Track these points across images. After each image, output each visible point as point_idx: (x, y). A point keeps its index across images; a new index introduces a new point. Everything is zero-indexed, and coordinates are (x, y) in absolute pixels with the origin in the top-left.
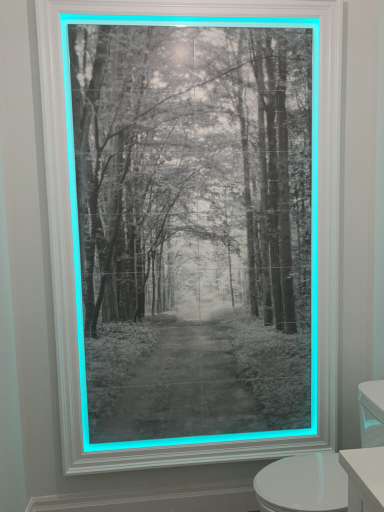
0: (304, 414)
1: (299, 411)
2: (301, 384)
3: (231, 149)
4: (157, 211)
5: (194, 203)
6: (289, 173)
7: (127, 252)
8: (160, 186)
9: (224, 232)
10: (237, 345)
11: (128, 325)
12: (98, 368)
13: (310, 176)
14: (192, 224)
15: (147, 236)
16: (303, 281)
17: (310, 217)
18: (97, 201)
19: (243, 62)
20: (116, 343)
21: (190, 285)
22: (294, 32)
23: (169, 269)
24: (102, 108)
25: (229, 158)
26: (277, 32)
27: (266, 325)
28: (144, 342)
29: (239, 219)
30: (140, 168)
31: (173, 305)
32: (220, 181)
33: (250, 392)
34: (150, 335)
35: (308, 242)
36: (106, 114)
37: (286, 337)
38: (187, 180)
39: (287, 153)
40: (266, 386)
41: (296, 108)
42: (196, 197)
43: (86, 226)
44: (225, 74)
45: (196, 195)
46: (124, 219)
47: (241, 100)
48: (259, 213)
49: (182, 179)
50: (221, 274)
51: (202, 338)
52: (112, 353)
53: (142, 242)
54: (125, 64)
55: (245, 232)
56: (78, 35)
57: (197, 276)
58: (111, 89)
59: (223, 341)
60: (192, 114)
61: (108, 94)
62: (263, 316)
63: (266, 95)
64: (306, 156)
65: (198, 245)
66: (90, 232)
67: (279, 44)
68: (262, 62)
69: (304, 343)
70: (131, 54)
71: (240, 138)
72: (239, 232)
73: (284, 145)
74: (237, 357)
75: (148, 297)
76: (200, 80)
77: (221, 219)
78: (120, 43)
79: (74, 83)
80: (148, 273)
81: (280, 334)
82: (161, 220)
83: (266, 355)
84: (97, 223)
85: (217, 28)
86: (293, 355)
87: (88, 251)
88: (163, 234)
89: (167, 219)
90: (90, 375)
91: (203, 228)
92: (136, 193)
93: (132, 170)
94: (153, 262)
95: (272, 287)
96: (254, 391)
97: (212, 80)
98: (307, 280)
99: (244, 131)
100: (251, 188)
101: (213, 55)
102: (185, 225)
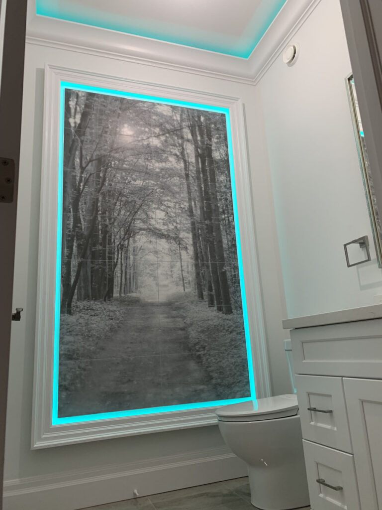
0: (244, 383)
1: (240, 381)
2: (240, 356)
3: (178, 178)
4: (125, 216)
5: (153, 212)
6: (218, 198)
7: (101, 244)
8: (128, 198)
9: (176, 234)
10: (188, 322)
11: (99, 303)
12: (70, 342)
13: (232, 201)
14: (151, 227)
15: (117, 234)
16: (233, 274)
17: (234, 228)
18: (78, 204)
19: (184, 127)
20: (88, 319)
21: (151, 273)
22: (214, 114)
23: (134, 259)
24: (87, 141)
25: (177, 184)
26: (204, 113)
27: (209, 307)
28: (112, 319)
29: (186, 225)
30: (113, 184)
31: (137, 288)
32: (171, 198)
33: (200, 363)
34: (117, 313)
35: (235, 246)
36: (89, 146)
37: (225, 316)
38: (147, 195)
39: (215, 185)
40: (212, 358)
41: (219, 158)
42: (154, 208)
43: (68, 222)
44: (173, 132)
45: (154, 206)
46: (99, 219)
47: (183, 148)
48: (199, 223)
49: (144, 195)
50: (174, 265)
51: (161, 316)
52: (84, 328)
53: (113, 237)
54: (104, 117)
55: (190, 236)
56: (72, 95)
57: (156, 266)
58: (93, 131)
59: (177, 319)
60: (151, 153)
61: (91, 134)
62: (207, 300)
63: (199, 148)
64: (228, 188)
65: (156, 243)
66: (71, 227)
67: (206, 120)
68: (195, 128)
69: (239, 322)
70: (109, 112)
71: (183, 173)
72: (186, 235)
73: (213, 180)
74: (188, 333)
75: (117, 281)
76: (156, 133)
77: (173, 225)
78: (101, 104)
79: (67, 124)
80: (117, 262)
81: (220, 314)
82: (128, 222)
83: (211, 331)
84: (77, 220)
85: (167, 105)
86: (231, 332)
87: (69, 241)
88: (130, 232)
89: (133, 222)
90: (62, 348)
91: (160, 230)
92: (109, 201)
93: (107, 185)
94: (122, 253)
95: (212, 277)
96: (203, 363)
97: (163, 135)
98: (236, 273)
99: (186, 168)
100: (193, 205)
101: (164, 120)
102: (146, 227)
